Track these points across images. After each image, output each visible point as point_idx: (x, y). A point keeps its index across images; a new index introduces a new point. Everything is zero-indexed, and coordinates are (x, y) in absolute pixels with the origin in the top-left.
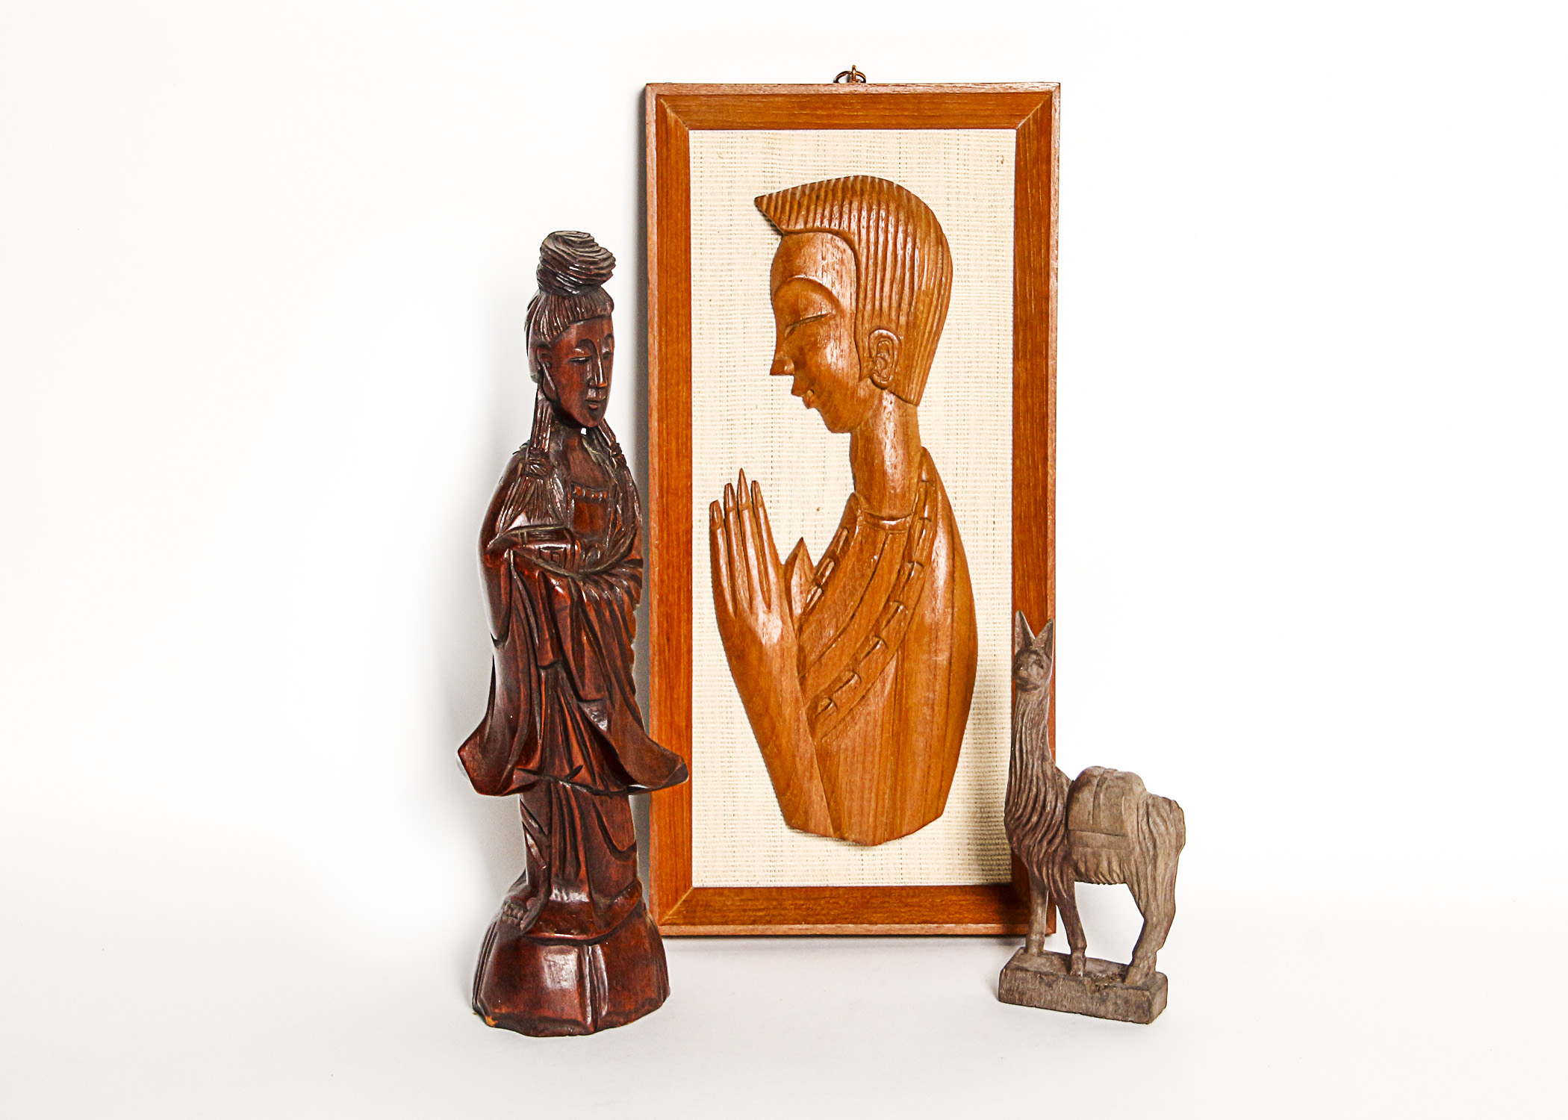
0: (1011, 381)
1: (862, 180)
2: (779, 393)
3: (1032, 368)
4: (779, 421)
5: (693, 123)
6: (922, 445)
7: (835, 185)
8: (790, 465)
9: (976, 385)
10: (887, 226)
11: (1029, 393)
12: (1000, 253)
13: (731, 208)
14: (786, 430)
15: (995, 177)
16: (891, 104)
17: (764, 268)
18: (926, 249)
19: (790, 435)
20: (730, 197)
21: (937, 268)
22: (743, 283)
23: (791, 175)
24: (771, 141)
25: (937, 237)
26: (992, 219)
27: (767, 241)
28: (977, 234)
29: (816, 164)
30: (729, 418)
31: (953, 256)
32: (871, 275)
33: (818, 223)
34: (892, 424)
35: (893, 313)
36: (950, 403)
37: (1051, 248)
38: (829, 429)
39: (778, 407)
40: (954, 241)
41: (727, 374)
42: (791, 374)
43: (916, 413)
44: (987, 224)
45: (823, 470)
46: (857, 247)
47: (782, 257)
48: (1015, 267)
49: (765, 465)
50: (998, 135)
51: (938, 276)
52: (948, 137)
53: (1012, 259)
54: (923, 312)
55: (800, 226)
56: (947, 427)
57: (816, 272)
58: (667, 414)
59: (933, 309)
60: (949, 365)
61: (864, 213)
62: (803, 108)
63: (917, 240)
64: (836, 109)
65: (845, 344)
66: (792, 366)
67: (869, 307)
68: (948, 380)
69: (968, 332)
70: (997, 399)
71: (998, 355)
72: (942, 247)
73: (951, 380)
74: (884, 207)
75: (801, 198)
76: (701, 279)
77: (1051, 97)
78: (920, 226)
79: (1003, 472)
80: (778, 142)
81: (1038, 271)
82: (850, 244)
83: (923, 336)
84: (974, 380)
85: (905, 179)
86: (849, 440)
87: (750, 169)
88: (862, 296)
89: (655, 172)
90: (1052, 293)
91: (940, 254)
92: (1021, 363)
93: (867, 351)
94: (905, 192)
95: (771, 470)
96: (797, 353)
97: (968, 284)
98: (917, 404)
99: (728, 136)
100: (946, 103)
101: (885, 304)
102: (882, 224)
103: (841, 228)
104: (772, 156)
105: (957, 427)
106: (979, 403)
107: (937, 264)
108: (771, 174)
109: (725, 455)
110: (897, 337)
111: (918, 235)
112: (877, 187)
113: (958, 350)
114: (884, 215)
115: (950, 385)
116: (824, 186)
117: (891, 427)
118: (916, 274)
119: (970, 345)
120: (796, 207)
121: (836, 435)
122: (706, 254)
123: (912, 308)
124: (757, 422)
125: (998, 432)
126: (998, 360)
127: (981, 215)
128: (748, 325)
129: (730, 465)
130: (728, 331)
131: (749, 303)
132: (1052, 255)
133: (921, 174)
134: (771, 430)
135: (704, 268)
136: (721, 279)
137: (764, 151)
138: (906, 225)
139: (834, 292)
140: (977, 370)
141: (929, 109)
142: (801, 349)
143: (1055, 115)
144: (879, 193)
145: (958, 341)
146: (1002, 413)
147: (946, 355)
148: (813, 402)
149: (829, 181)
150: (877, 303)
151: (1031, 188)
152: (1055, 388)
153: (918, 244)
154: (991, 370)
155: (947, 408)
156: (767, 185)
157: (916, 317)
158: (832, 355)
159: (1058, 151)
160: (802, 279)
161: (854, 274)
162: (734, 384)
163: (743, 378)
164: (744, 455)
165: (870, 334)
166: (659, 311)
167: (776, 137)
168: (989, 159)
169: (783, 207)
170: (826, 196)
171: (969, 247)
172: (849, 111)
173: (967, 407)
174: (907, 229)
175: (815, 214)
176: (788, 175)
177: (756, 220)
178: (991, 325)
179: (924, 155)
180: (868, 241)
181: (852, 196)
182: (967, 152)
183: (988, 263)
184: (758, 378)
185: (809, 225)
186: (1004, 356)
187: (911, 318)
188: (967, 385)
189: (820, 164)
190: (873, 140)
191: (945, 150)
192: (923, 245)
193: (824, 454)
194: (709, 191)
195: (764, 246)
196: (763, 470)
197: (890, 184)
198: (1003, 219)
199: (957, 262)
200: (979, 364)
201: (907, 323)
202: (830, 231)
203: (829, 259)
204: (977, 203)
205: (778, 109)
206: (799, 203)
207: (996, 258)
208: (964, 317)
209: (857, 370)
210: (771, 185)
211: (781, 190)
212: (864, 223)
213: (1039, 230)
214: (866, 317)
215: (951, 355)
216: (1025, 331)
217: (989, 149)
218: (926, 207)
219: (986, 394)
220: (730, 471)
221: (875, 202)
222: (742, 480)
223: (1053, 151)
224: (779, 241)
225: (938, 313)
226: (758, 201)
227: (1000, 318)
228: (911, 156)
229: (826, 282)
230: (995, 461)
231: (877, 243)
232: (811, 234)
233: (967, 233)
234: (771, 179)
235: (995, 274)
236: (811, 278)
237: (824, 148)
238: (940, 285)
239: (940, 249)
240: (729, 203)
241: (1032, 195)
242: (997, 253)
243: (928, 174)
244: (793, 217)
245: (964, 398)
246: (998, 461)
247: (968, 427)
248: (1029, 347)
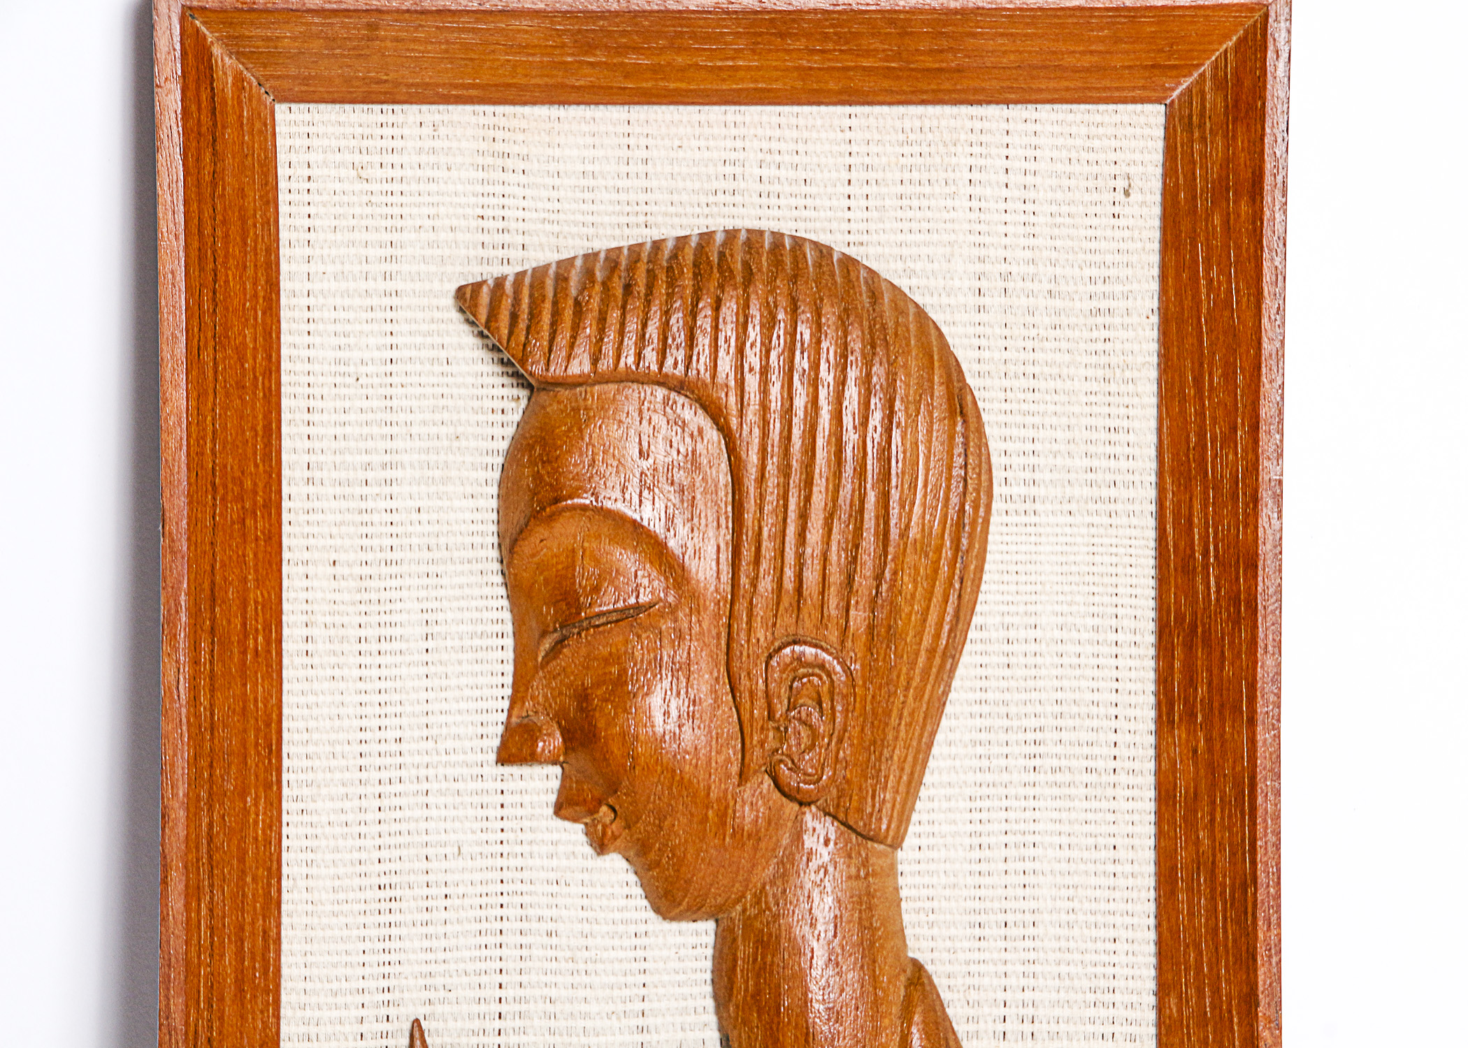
0: (1151, 780)
1: (749, 243)
2: (519, 812)
3: (1210, 749)
4: (519, 887)
5: (286, 84)
6: (911, 955)
7: (674, 256)
8: (550, 1008)
9: (1056, 791)
10: (815, 366)
11: (1203, 815)
12: (1122, 437)
13: (389, 315)
14: (540, 912)
15: (1109, 233)
16: (826, 37)
17: (482, 475)
18: (922, 429)
19: (551, 926)
20: (390, 286)
21: (949, 479)
22: (424, 516)
23: (556, 228)
24: (500, 135)
25: (950, 397)
26: (1100, 346)
27: (489, 404)
28: (1059, 384)
29: (623, 197)
30: (384, 880)
31: (995, 446)
32: (772, 498)
33: (629, 359)
34: (829, 900)
35: (833, 602)
36: (985, 840)
37: (1263, 427)
38: (657, 910)
39: (518, 849)
40: (996, 406)
41: (379, 761)
42: (554, 763)
43: (893, 865)
44: (1086, 359)
45: (640, 1022)
46: (734, 422)
47: (531, 448)
48: (1160, 474)
49: (483, 1008)
50: (1117, 118)
51: (954, 500)
52: (978, 125)
53: (1153, 452)
54: (913, 596)
55: (580, 366)
56: (977, 905)
57: (624, 490)
58: (211, 876)
59: (939, 590)
60: (984, 736)
61: (754, 333)
62: (590, 48)
63: (898, 403)
64: (680, 50)
65: (705, 681)
66: (558, 740)
67: (766, 585)
68: (979, 777)
69: (1033, 647)
70: (1112, 829)
71: (1114, 711)
72: (965, 422)
73: (989, 777)
74: (806, 315)
75: (581, 292)
76: (309, 505)
77: (1267, 16)
78: (905, 366)
79: (1130, 1029)
80: (520, 137)
81: (1227, 486)
82: (716, 414)
83: (913, 664)
84: (1051, 778)
85: (865, 238)
86: (710, 939)
87: (442, 210)
88: (747, 554)
89: (181, 218)
90: (1265, 549)
91: (959, 440)
92: (1180, 733)
93: (761, 702)
94: (863, 273)
95: (498, 1024)
96: (572, 707)
97: (1033, 519)
98: (897, 844)
99: (382, 118)
100: (974, 35)
101: (811, 577)
102: (802, 363)
103: (692, 373)
104: (503, 176)
105: (1005, 905)
106: (1065, 840)
107: (950, 468)
108: (501, 225)
109: (371, 984)
110: (843, 664)
111: (901, 392)
112: (788, 260)
113: (1007, 696)
114: (807, 337)
115: (985, 791)
116: (645, 256)
117: (825, 906)
118: (895, 495)
119: (1040, 683)
120: (568, 314)
121: (675, 926)
122: (321, 438)
123: (884, 587)
124: (461, 890)
125: (1118, 920)
126: (1114, 724)
127: (1069, 333)
128: (436, 629)
129: (384, 1011)
130: (384, 646)
131: (440, 569)
132: (1266, 445)
133: (906, 226)
134: (499, 912)
135: (317, 475)
136: (363, 505)
137: (480, 161)
138: (869, 364)
139: (672, 543)
140: (1059, 749)
141: (931, 52)
142: (583, 697)
143: (1276, 68)
144: (794, 278)
145: (1007, 672)
146: (1128, 868)
147: (976, 709)
148: (615, 838)
149: (657, 245)
150: (789, 573)
151: (1208, 261)
152: (1277, 804)
153: (900, 416)
154: (1096, 750)
155: (977, 854)
156: (490, 253)
157: (894, 610)
158: (667, 714)
159: (1282, 166)
160: (584, 508)
161: (725, 495)
162: (397, 788)
163: (423, 772)
164: (422, 982)
165: (770, 657)
166: (193, 593)
167: (514, 123)
168: (1091, 184)
169: (534, 316)
170: (650, 288)
171: (1037, 420)
172: (709, 59)
173: (1031, 852)
174: (869, 375)
175: (622, 333)
176: (548, 227)
177: (460, 347)
178: (1096, 629)
179: (915, 175)
180: (764, 406)
181: (721, 287)
182: (1031, 166)
183: (1087, 463)
184: (466, 771)
185: (605, 364)
186: (1131, 713)
187: (881, 615)
188: (1030, 791)
189: (632, 197)
190: (778, 133)
191: (972, 161)
192: (913, 419)
193: (641, 979)
194: (330, 268)
195: (481, 418)
196: (477, 1024)
197: (824, 252)
198: (1128, 346)
199: (1004, 460)
200: (1065, 735)
201: (871, 628)
202: (662, 381)
203: (660, 453)
204: (1058, 303)
205: (522, 48)
206: (577, 303)
207: (1110, 450)
208: (1022, 609)
209: (733, 753)
210: (500, 253)
211: (528, 266)
212: (753, 358)
213: (1229, 376)
214: (759, 612)
215: (985, 709)
216: (1189, 647)
217: (1092, 157)
218: (921, 313)
219: (1083, 816)
220: (385, 1026)
221: (783, 302)
222: (417, 1035)
223: (1268, 166)
224: (524, 403)
225: (953, 599)
226: (466, 298)
227: (1120, 611)
228: (880, 175)
229: (650, 515)
230: (1109, 998)
231: (788, 411)
232: (612, 387)
233: (1032, 383)
234: (499, 239)
235: (1105, 493)
236: (609, 505)
237: (644, 154)
238: (959, 525)
239: (959, 428)
240: (387, 301)
241: (1210, 281)
242: (1113, 436)
243: (925, 225)
244: (562, 340)
245: (1022, 827)
246: (1118, 997)
247: (1033, 905)
248: (1202, 691)
